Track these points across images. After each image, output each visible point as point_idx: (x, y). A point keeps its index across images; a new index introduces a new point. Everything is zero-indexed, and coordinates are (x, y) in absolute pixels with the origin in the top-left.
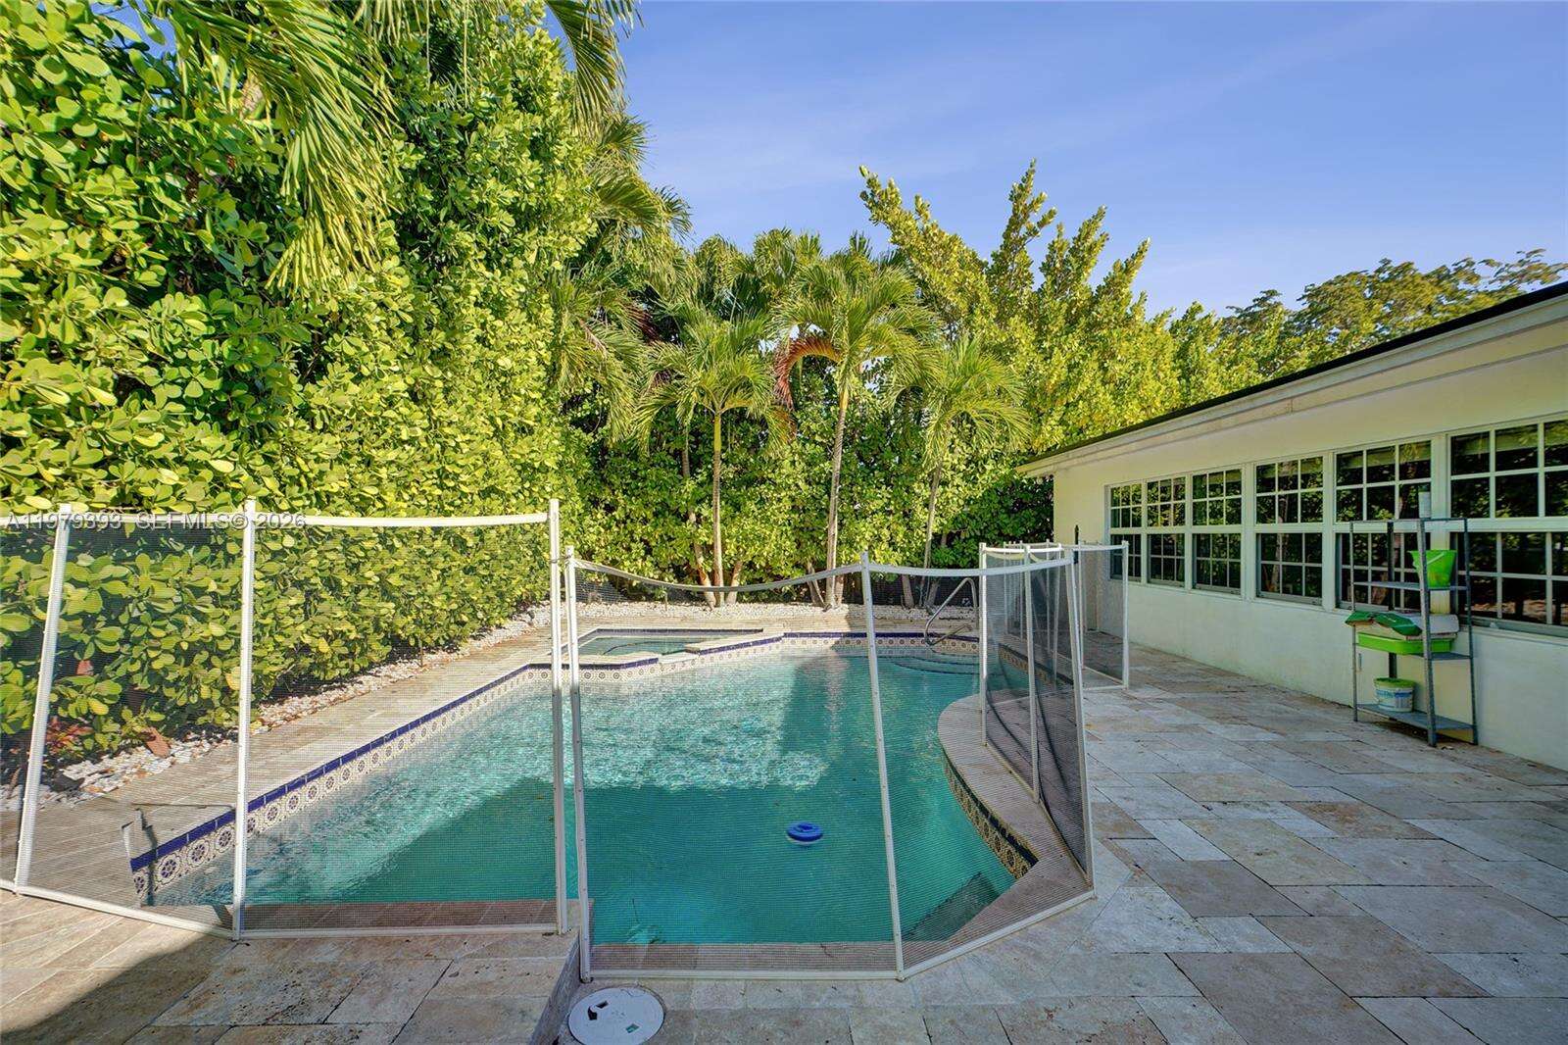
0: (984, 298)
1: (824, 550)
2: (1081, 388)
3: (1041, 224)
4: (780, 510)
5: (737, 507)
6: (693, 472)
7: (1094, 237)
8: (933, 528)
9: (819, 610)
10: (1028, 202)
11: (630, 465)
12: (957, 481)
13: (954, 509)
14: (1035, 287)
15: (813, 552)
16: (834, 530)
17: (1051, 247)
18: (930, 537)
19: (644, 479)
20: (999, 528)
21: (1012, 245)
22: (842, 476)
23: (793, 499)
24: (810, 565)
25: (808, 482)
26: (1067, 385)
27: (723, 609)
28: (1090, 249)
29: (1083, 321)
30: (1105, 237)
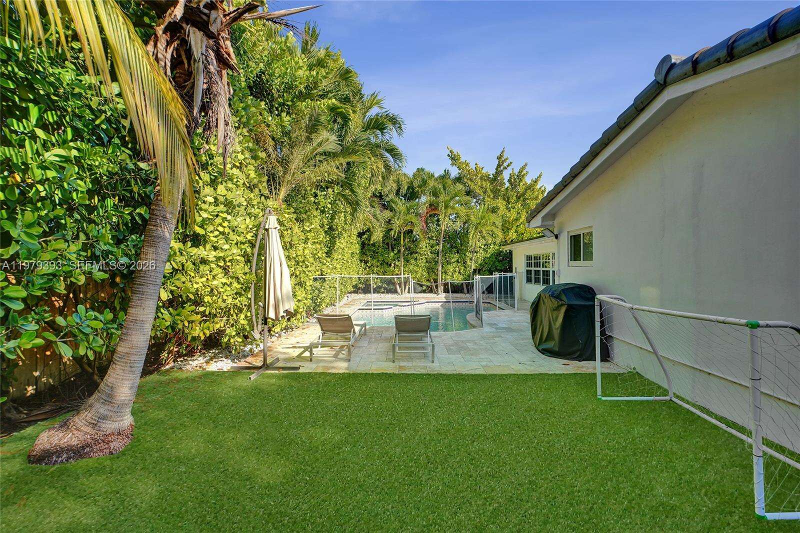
0: (489, 191)
1: (437, 275)
2: (521, 221)
3: (508, 166)
4: (422, 263)
5: (408, 261)
6: (393, 251)
7: (524, 172)
8: (473, 267)
9: (436, 295)
10: (503, 159)
11: (373, 248)
12: (481, 251)
13: (480, 261)
14: (506, 186)
15: (434, 276)
16: (440, 268)
17: (510, 174)
18: (472, 270)
19: (377, 253)
20: (496, 267)
21: (498, 172)
22: (443, 250)
23: (426, 258)
24: (432, 280)
25: (431, 253)
26: (517, 220)
27: (404, 295)
28: (523, 176)
29: (522, 198)
30: (527, 172)
